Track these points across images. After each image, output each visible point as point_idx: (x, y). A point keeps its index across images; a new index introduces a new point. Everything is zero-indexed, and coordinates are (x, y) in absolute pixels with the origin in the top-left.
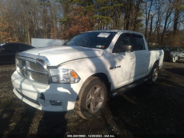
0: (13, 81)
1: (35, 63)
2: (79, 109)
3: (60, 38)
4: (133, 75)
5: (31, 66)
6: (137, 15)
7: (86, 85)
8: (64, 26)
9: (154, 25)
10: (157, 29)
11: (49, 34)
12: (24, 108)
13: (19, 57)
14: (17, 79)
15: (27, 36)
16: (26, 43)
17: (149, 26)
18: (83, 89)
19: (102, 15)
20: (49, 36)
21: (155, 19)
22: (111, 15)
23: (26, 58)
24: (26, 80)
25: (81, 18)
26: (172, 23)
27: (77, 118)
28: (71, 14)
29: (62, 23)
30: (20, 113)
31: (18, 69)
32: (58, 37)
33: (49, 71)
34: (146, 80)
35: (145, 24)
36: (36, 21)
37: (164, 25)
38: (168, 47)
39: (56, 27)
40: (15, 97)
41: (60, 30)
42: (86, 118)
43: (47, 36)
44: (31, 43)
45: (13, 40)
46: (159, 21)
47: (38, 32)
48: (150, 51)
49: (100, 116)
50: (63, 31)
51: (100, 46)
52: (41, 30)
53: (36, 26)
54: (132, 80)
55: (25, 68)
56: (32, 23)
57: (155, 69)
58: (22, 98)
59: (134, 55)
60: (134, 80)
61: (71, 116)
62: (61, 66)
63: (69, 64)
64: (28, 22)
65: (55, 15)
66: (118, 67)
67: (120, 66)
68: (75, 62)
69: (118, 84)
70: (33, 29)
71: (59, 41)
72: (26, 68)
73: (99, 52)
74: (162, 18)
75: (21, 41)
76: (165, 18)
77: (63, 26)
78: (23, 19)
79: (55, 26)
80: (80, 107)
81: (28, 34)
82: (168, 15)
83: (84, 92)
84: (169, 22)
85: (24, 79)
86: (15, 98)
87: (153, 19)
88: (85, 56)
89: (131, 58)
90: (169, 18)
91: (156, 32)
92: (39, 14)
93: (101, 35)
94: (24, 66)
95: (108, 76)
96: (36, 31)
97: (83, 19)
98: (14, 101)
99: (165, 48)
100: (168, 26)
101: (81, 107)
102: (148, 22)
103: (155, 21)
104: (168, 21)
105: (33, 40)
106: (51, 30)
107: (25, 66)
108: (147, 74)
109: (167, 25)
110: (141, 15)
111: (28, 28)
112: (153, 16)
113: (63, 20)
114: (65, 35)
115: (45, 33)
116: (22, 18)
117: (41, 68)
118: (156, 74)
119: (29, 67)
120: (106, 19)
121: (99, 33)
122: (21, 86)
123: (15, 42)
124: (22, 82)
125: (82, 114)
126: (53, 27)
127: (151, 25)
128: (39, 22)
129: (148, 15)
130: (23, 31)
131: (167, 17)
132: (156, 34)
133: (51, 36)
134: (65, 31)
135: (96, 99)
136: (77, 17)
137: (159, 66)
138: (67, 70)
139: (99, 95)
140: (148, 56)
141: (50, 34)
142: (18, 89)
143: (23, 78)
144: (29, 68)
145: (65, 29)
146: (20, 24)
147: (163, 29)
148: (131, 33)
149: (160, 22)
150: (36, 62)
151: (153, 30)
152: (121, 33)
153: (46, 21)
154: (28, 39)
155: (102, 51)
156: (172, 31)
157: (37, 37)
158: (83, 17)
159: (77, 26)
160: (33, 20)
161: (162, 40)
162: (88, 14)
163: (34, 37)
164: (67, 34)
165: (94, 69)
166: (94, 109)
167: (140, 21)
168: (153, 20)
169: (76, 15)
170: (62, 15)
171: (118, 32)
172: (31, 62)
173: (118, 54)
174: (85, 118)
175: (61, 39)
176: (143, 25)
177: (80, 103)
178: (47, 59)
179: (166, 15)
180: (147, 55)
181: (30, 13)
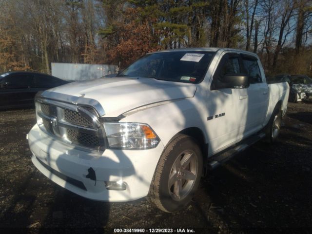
0: (33, 143)
1: (76, 111)
2: (157, 194)
3: (100, 62)
4: (242, 129)
5: (67, 118)
6: (233, 21)
7: (168, 151)
8: (108, 41)
9: (261, 38)
10: (267, 45)
11: (82, 54)
12: (52, 192)
13: (42, 100)
14: (39, 140)
15: (45, 60)
16: (42, 72)
17: (252, 41)
18: (164, 158)
19: (172, 22)
20: (81, 59)
21: (262, 29)
22: (189, 22)
23: (55, 102)
24: (56, 143)
25: (137, 27)
26: (292, 34)
27: (150, 211)
28: (119, 21)
29: (104, 36)
30: (45, 202)
31: (40, 121)
32: (97, 61)
33: (103, 126)
34: (262, 135)
35: (245, 37)
36: (58, 33)
37: (277, 38)
38: (288, 77)
39: (94, 43)
40: (33, 170)
41: (100, 48)
42: (168, 210)
43: (78, 59)
44: (51, 72)
45: (21, 66)
46: (270, 30)
47: (62, 52)
48: (269, 85)
49: (190, 206)
50: (106, 50)
51: (188, 78)
52: (68, 48)
53: (59, 41)
54: (241, 137)
55: (55, 120)
56: (52, 36)
57: (276, 117)
58: (51, 176)
59: (246, 93)
60: (243, 137)
61: (139, 206)
62: (125, 117)
63: (139, 112)
64: (45, 35)
65: (91, 22)
66: (220, 115)
67: (224, 113)
68: (149, 108)
69: (219, 145)
70: (54, 48)
71: (98, 68)
72: (58, 120)
73: (188, 90)
74: (275, 26)
75: (33, 68)
76: (280, 26)
77: (105, 41)
78: (36, 30)
79: (92, 40)
80: (158, 191)
81: (46, 56)
82: (285, 20)
83: (166, 163)
84: (287, 33)
85: (54, 140)
86: (34, 172)
87: (259, 27)
88: (165, 97)
89: (241, 97)
90: (287, 26)
91: (265, 50)
92: (64, 21)
93: (187, 58)
94: (54, 118)
95: (204, 133)
96: (59, 50)
97: (139, 29)
98: (32, 179)
99: (282, 77)
100: (285, 39)
101: (161, 192)
102: (251, 33)
103: (263, 31)
104: (284, 31)
105: (54, 66)
106: (84, 49)
107: (56, 116)
108: (264, 125)
109: (283, 38)
110: (239, 21)
111: (46, 46)
112: (260, 23)
113: (106, 30)
114: (108, 56)
115: (75, 54)
116: (35, 28)
117: (87, 120)
118: (277, 125)
119: (64, 119)
120: (180, 28)
121: (182, 54)
122: (48, 154)
123: (23, 69)
124: (50, 146)
125: (161, 205)
126: (88, 44)
127: (256, 39)
128: (64, 34)
129: (250, 22)
130: (37, 50)
131: (284, 25)
132: (264, 53)
133: (85, 59)
134: (109, 49)
135: (183, 175)
136: (130, 25)
137: (282, 111)
138: (135, 124)
139: (188, 168)
140: (266, 94)
141: (83, 56)
142: (41, 158)
143: (50, 139)
144: (63, 121)
145: (108, 46)
146: (31, 38)
147: (277, 44)
148: (238, 53)
149: (271, 33)
150: (78, 110)
151: (259, 47)
152: (224, 53)
153: (75, 32)
154: (45, 64)
155: (193, 87)
156: (292, 49)
157: (61, 62)
158: (139, 25)
159: (129, 40)
160: (54, 32)
161: (274, 64)
162: (148, 20)
163: (55, 61)
164: (112, 55)
165: (181, 120)
166: (181, 194)
167: (238, 31)
168: (260, 30)
169: (128, 22)
170: (102, 23)
171: (217, 51)
172: (67, 109)
173: (218, 91)
174: (166, 211)
175: (103, 64)
176: (243, 38)
177: (159, 184)
178: (99, 105)
179: (282, 20)
180: (265, 92)
181: (48, 20)
